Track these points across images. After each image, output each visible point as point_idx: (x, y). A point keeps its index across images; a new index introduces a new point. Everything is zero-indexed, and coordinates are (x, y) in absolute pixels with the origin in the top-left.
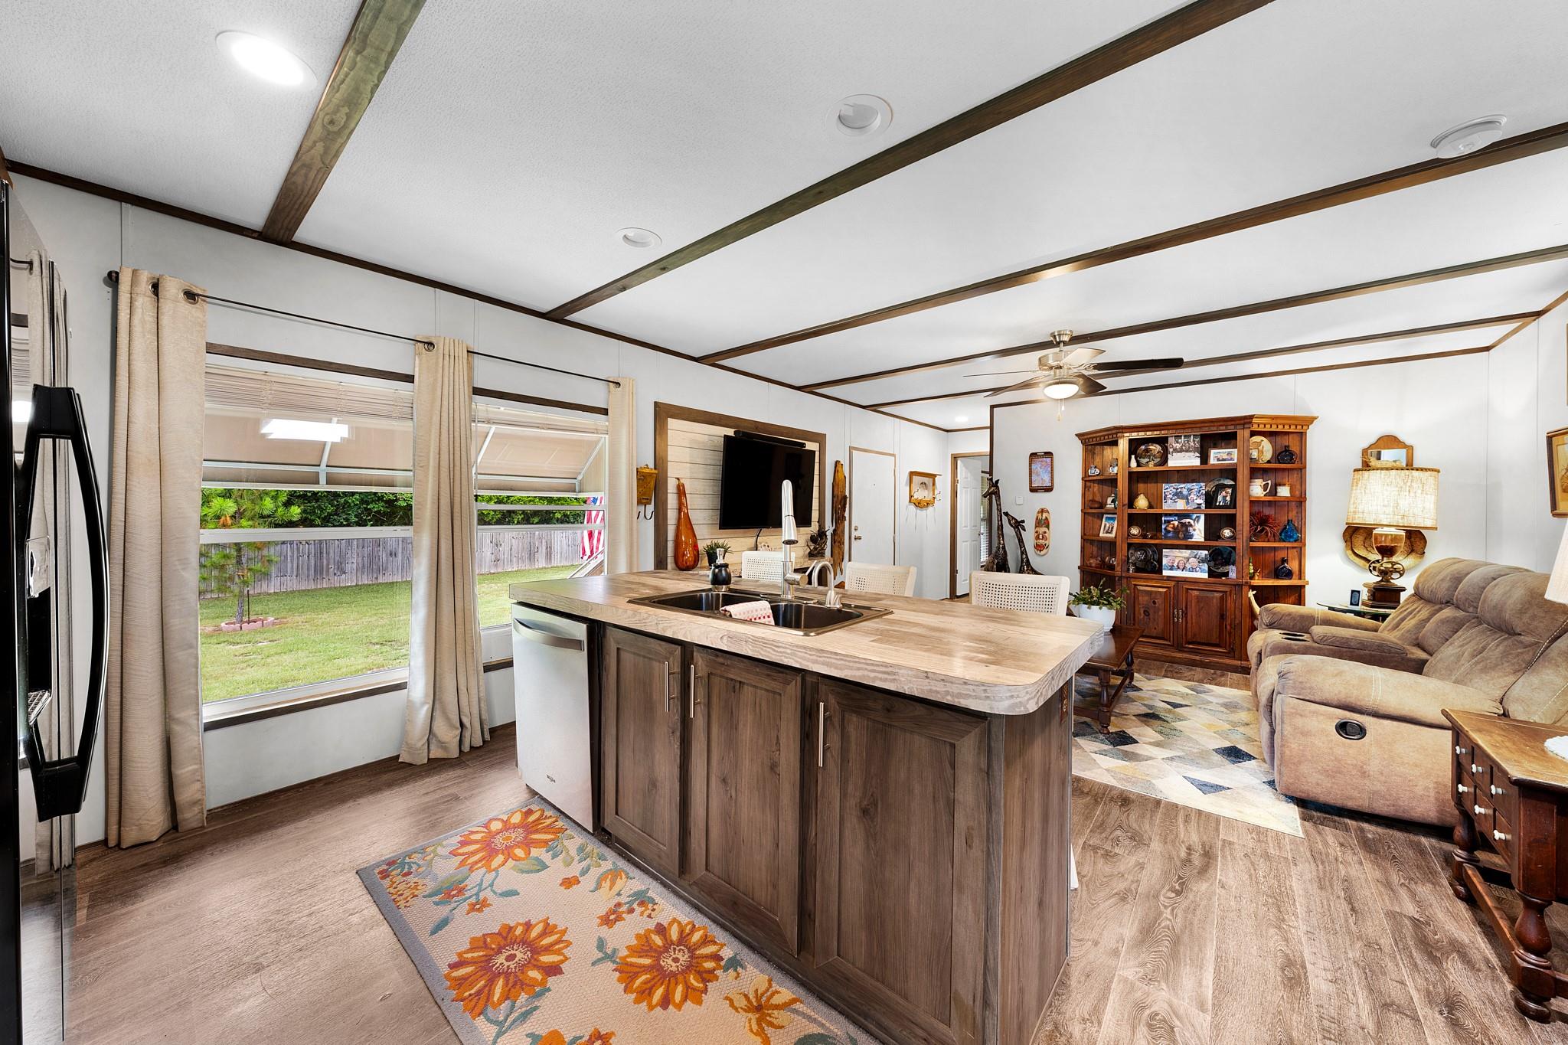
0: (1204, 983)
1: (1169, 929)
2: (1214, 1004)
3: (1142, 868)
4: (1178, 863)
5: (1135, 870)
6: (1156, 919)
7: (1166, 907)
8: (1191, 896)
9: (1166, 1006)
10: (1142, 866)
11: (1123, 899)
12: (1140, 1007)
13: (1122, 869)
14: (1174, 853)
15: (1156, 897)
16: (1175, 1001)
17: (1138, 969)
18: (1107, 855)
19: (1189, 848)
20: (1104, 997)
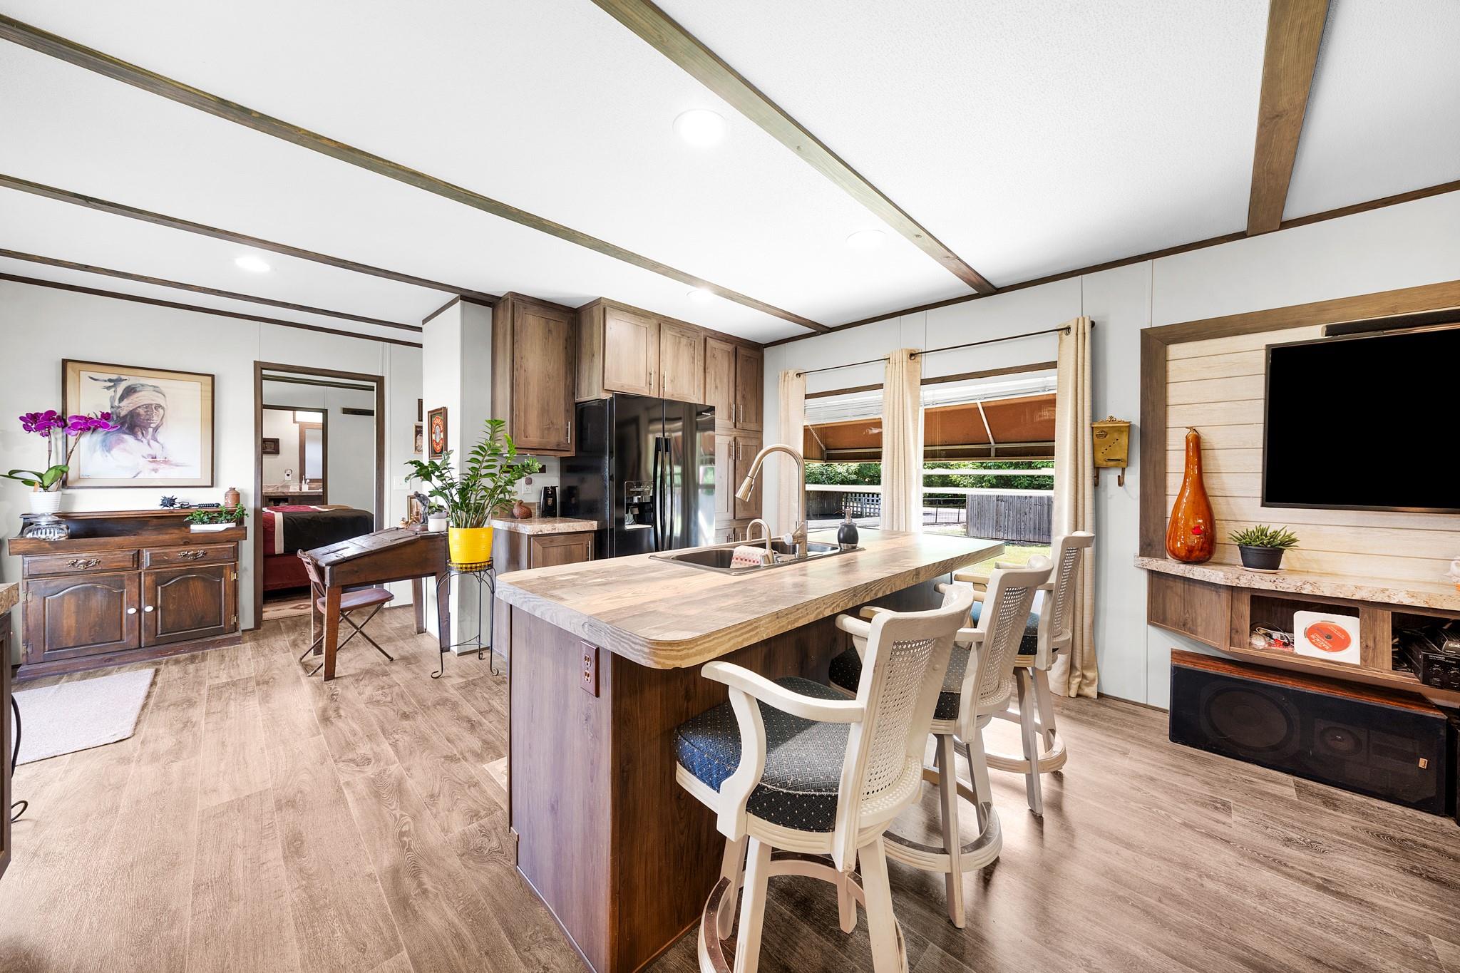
0: (352, 795)
1: (390, 804)
2: (341, 789)
3: (443, 830)
4: (422, 863)
5: (446, 823)
6: (402, 802)
7: (402, 816)
8: (390, 840)
9: (366, 770)
10: (446, 831)
11: (432, 796)
12: (378, 760)
13: (454, 814)
14: (433, 871)
15: (414, 817)
16: (362, 775)
17: (390, 772)
18: (475, 815)
19: (425, 892)
20: (397, 752)
